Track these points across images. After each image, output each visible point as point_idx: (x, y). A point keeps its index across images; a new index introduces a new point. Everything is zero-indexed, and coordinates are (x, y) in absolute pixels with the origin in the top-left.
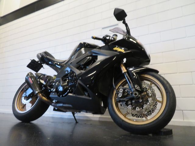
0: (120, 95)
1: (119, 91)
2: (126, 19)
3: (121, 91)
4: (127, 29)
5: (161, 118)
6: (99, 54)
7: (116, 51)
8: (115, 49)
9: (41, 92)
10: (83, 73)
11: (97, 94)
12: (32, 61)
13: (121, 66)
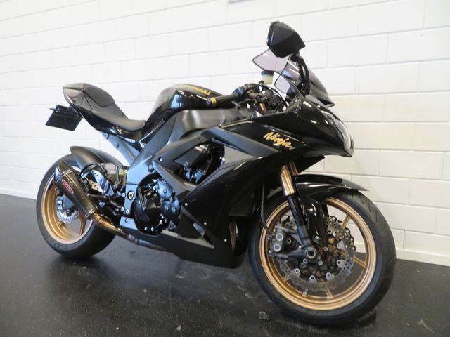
0: (277, 247)
1: (274, 237)
2: (302, 53)
3: (279, 237)
4: (301, 72)
5: (358, 303)
6: (229, 144)
7: (270, 143)
8: (268, 136)
9: (98, 211)
10: (191, 190)
11: (226, 240)
12: (55, 111)
13: (282, 176)
